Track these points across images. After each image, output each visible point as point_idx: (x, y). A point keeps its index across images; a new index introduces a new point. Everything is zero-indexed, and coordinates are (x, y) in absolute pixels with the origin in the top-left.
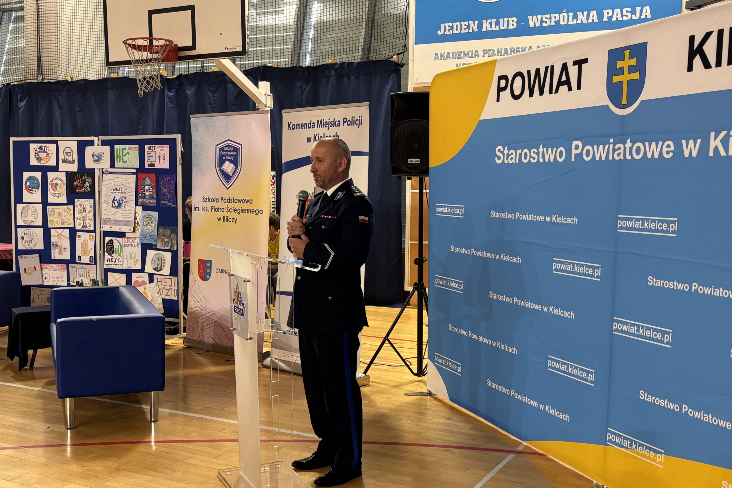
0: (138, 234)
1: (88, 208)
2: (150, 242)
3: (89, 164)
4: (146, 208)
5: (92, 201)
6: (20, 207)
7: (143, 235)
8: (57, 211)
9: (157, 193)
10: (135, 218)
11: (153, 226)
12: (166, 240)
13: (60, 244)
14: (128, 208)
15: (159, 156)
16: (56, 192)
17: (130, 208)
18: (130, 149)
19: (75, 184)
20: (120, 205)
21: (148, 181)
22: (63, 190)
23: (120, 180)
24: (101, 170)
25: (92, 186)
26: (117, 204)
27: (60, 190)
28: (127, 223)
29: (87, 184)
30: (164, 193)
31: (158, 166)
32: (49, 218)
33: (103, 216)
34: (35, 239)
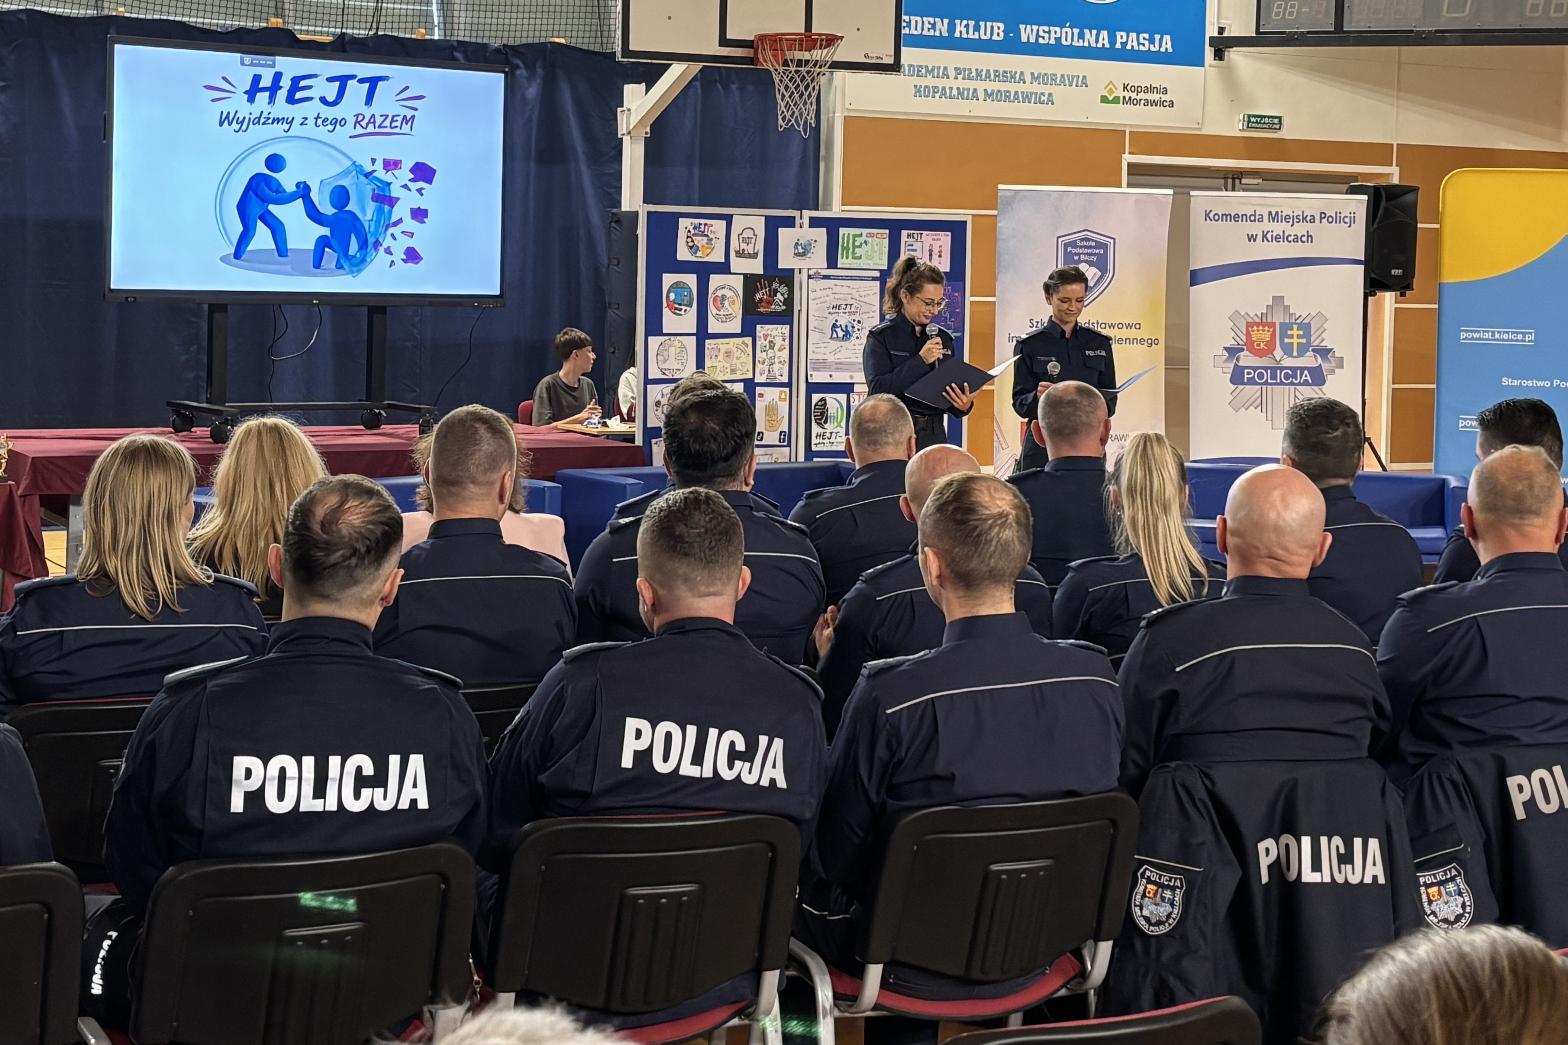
1: (778, 342)
3: (785, 261)
5: (786, 329)
6: (654, 342)
8: (723, 348)
15: (931, 251)
16: (722, 313)
18: (870, 235)
20: (847, 336)
22: (737, 309)
23: (846, 290)
24: (806, 272)
26: (841, 334)
27: (729, 308)
33: (811, 356)
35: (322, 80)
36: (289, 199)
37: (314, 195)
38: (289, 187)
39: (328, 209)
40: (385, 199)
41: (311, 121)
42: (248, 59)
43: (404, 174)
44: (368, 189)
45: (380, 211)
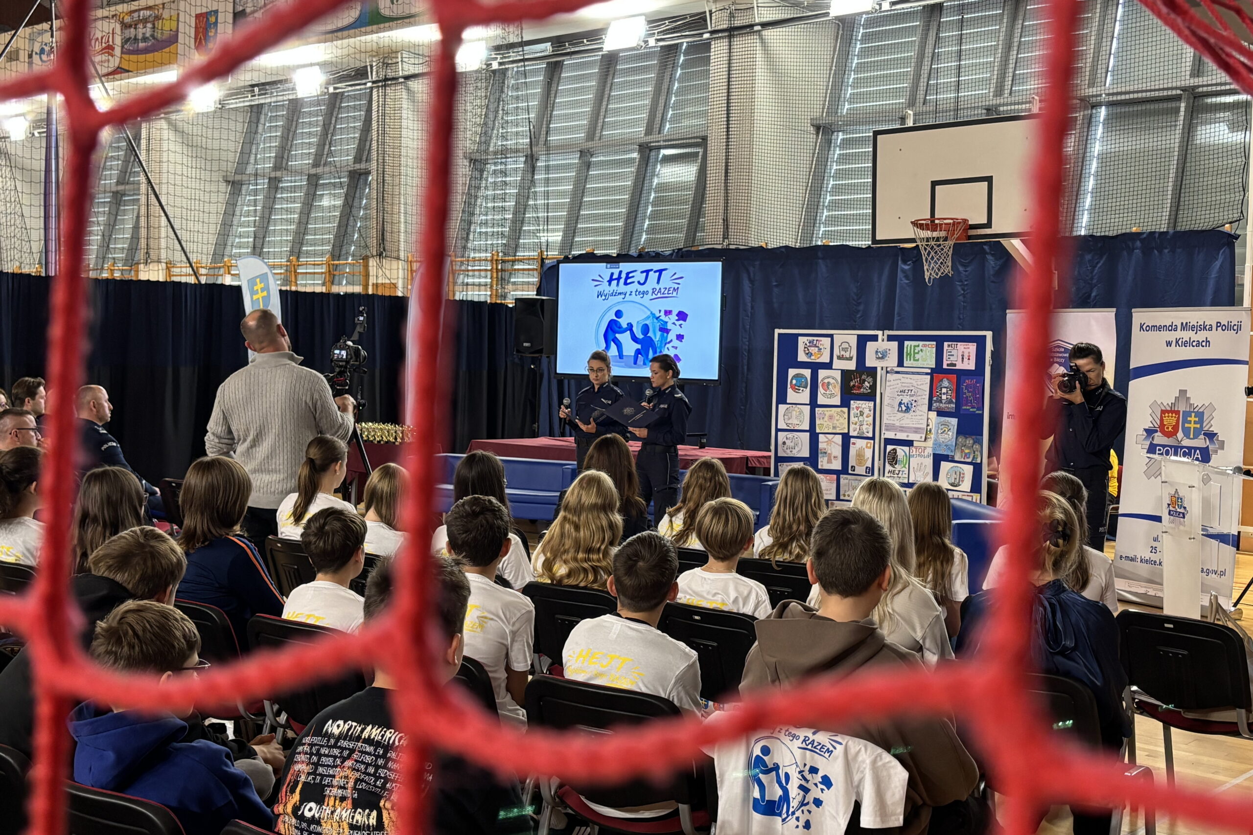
0: (930, 443)
1: (866, 412)
2: (945, 453)
3: (870, 362)
4: (941, 413)
5: (871, 404)
6: (782, 408)
7: (936, 444)
8: (828, 414)
9: (958, 397)
10: (928, 425)
11: (951, 434)
12: (967, 451)
13: (829, 452)
14: (918, 413)
15: (963, 356)
16: (828, 393)
17: (921, 413)
18: (925, 346)
19: (852, 384)
20: (908, 409)
21: (946, 383)
22: (837, 391)
23: (909, 381)
24: (884, 369)
25: (873, 387)
26: (904, 408)
27: (833, 390)
28: (916, 430)
29: (866, 384)
30: (967, 397)
31: (960, 366)
32: (818, 422)
33: (885, 421)
34: (800, 445)
35: (638, 272)
36: (625, 331)
37: (634, 329)
38: (624, 326)
39: (640, 336)
40: (665, 330)
41: (634, 293)
42: (609, 266)
43: (673, 317)
44: (658, 325)
45: (662, 336)
